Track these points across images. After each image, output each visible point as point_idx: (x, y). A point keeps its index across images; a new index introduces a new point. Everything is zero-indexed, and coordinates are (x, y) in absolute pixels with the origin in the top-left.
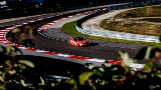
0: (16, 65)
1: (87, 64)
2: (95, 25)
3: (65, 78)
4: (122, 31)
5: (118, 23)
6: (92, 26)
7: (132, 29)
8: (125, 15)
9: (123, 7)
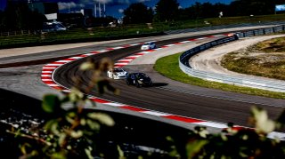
0: (83, 122)
1: (198, 128)
2: (214, 63)
3: (158, 150)
4: (260, 75)
5: (255, 60)
6: (207, 64)
7: (278, 72)
8: (267, 46)
9: (264, 32)
